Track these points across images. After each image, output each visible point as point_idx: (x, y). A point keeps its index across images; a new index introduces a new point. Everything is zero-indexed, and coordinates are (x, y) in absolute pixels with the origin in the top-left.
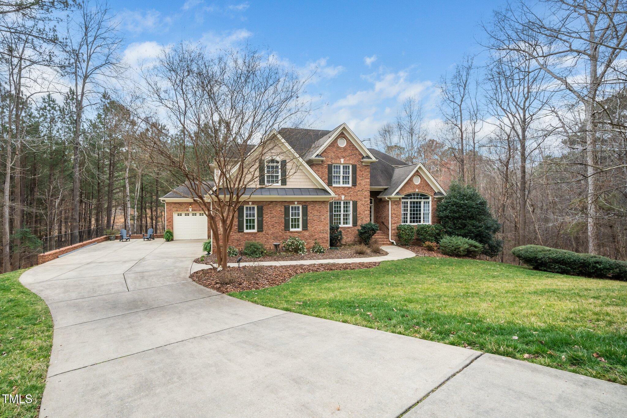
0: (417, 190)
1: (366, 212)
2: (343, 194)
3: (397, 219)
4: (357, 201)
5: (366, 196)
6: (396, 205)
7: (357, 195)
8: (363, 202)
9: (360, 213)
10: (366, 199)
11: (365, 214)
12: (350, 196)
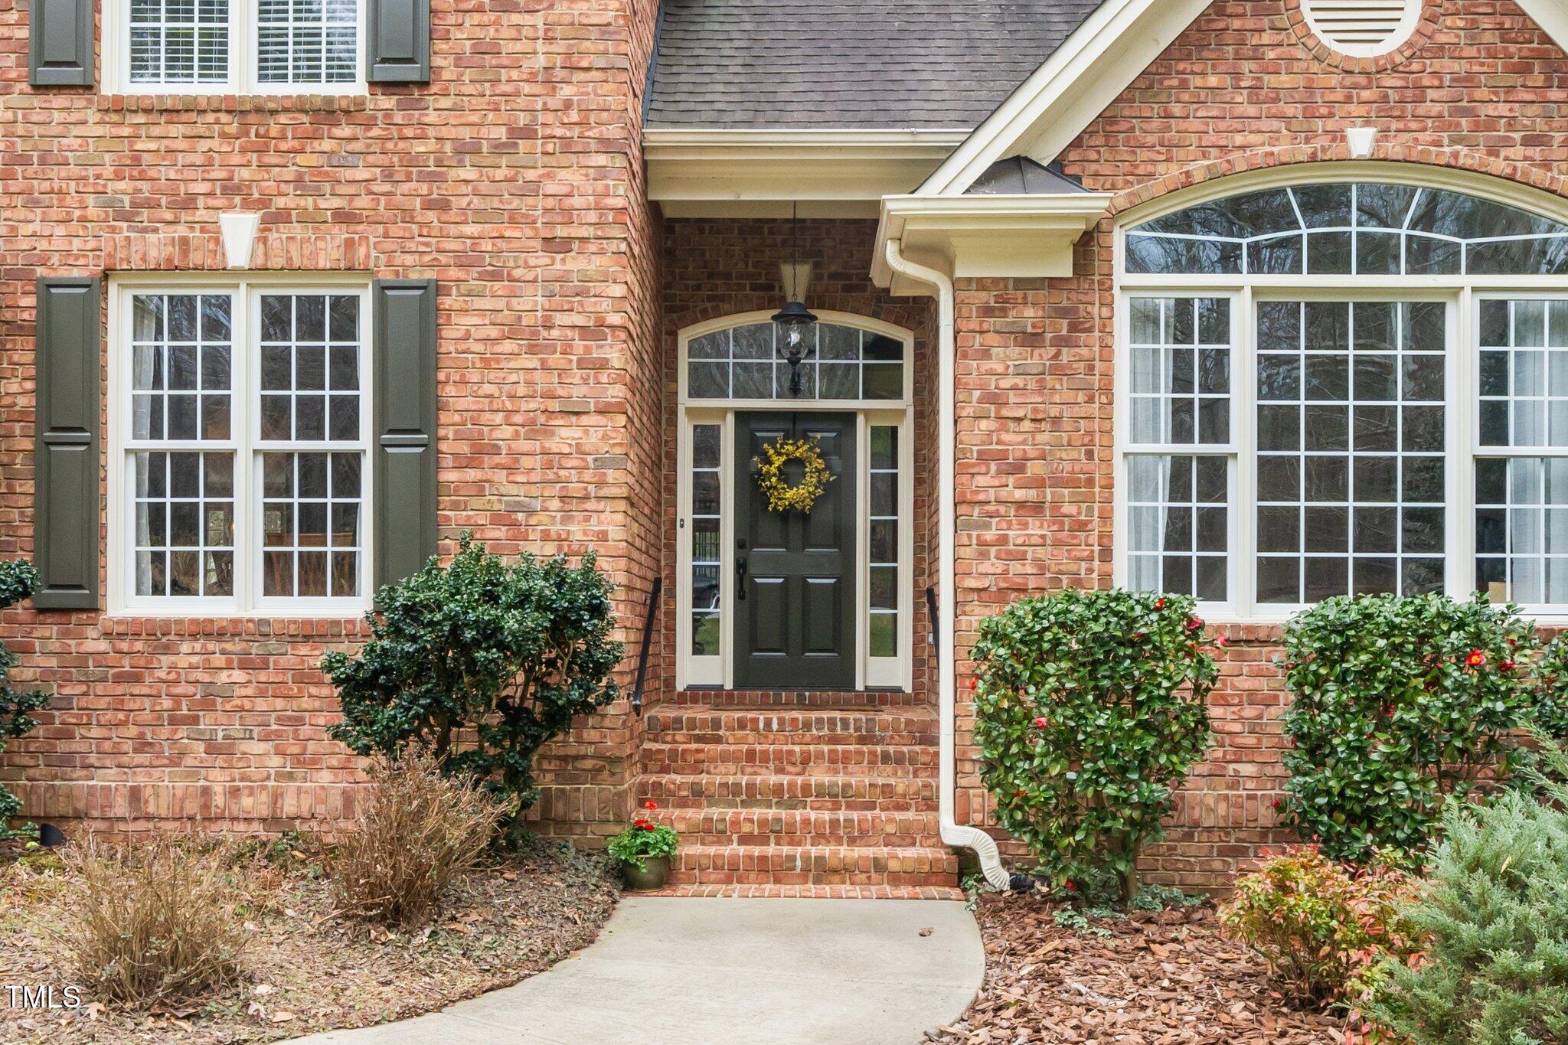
0: (1361, 140)
1: (565, 436)
2: (234, 192)
3: (1036, 528)
4: (432, 291)
5: (568, 216)
6: (1031, 339)
7: (443, 205)
8: (532, 301)
9: (480, 451)
10: (573, 264)
11: (551, 460)
12: (343, 217)
